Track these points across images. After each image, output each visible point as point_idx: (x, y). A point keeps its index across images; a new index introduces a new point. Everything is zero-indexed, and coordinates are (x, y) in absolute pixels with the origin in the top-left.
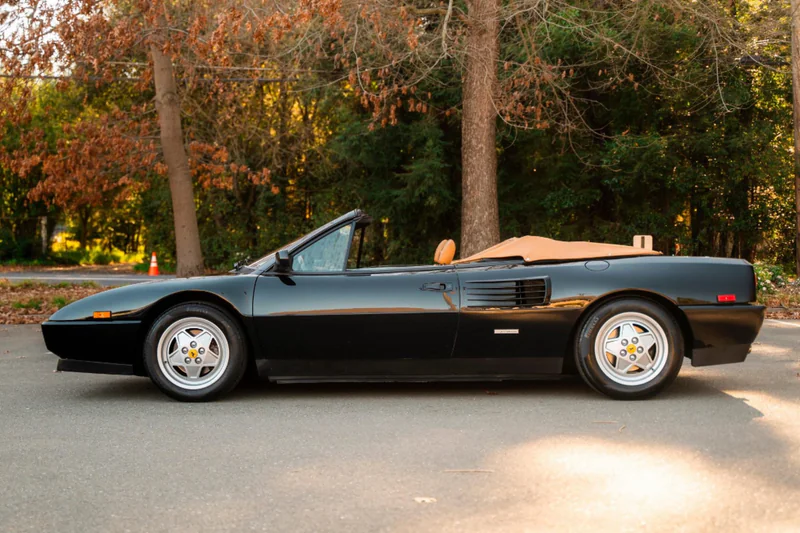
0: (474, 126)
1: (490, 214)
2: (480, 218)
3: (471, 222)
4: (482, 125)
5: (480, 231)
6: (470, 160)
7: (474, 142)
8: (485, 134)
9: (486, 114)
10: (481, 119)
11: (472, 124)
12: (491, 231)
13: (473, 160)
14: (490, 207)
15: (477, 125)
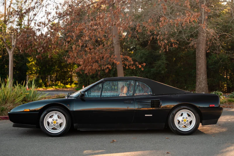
0: (201, 51)
1: (205, 76)
2: (203, 78)
3: (200, 79)
4: (203, 51)
5: (202, 81)
6: (199, 61)
7: (200, 56)
8: (204, 53)
9: (204, 48)
10: (203, 49)
11: (200, 51)
12: (205, 81)
13: (200, 61)
14: (205, 74)
15: (202, 51)
